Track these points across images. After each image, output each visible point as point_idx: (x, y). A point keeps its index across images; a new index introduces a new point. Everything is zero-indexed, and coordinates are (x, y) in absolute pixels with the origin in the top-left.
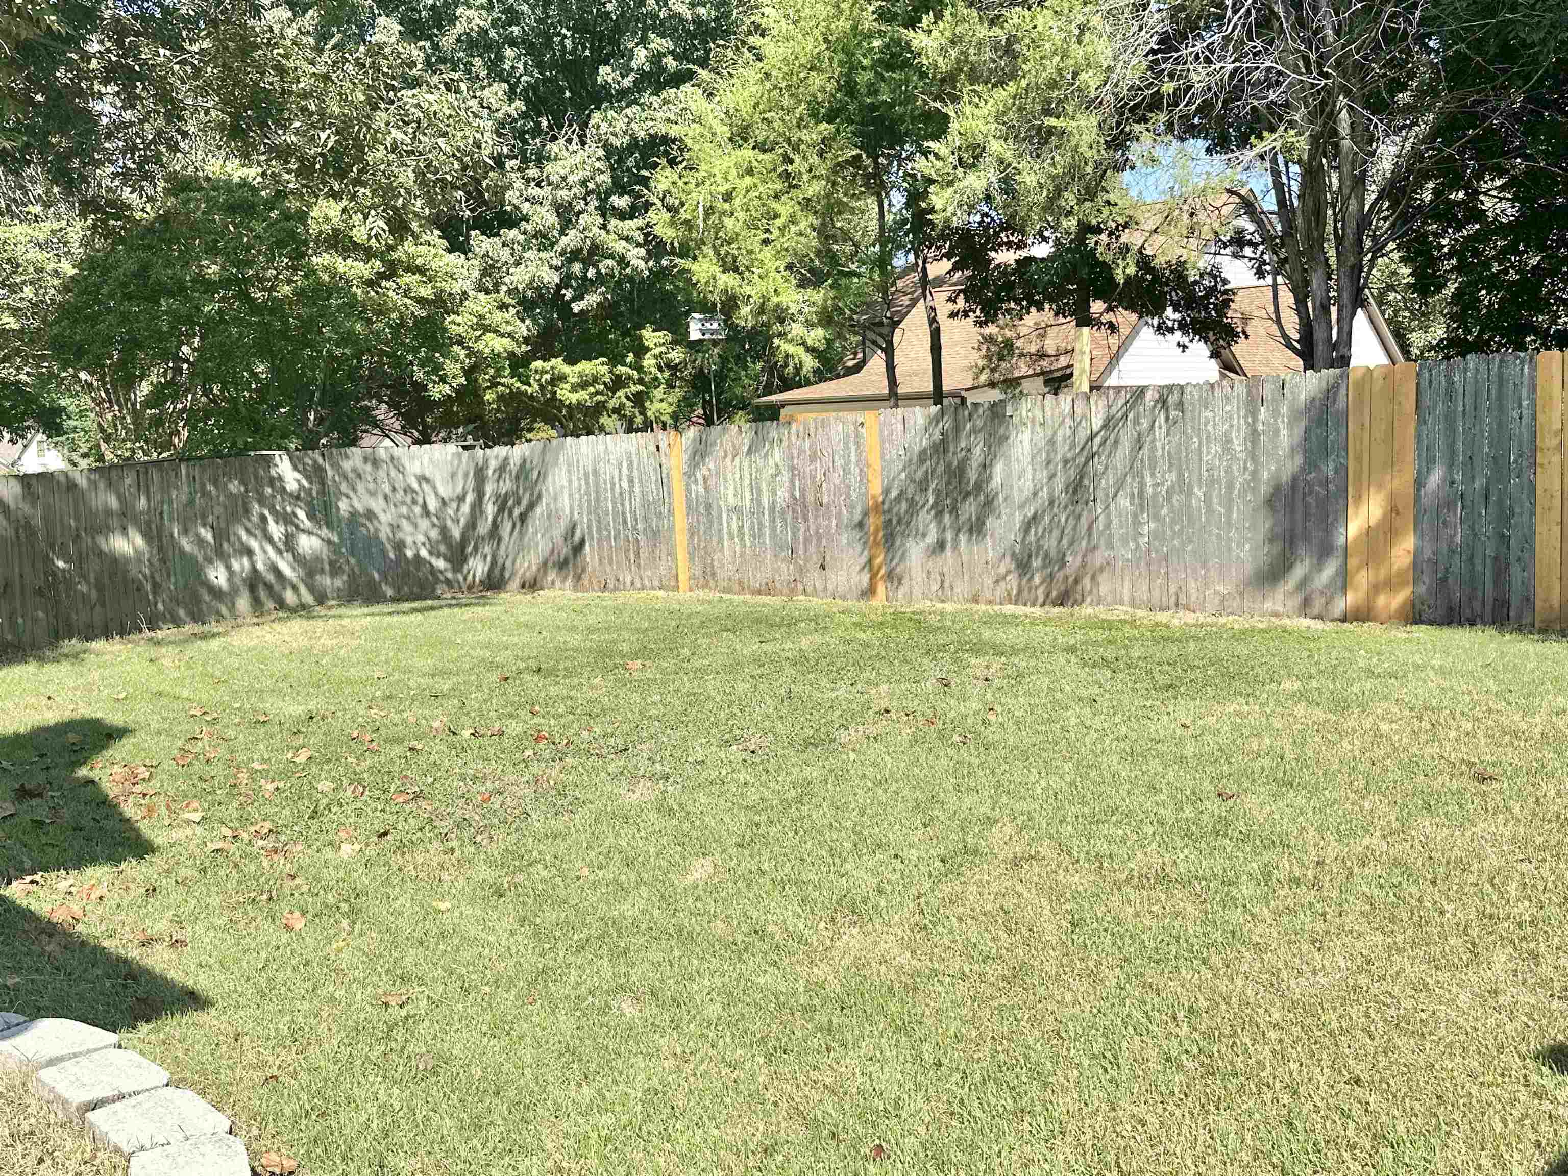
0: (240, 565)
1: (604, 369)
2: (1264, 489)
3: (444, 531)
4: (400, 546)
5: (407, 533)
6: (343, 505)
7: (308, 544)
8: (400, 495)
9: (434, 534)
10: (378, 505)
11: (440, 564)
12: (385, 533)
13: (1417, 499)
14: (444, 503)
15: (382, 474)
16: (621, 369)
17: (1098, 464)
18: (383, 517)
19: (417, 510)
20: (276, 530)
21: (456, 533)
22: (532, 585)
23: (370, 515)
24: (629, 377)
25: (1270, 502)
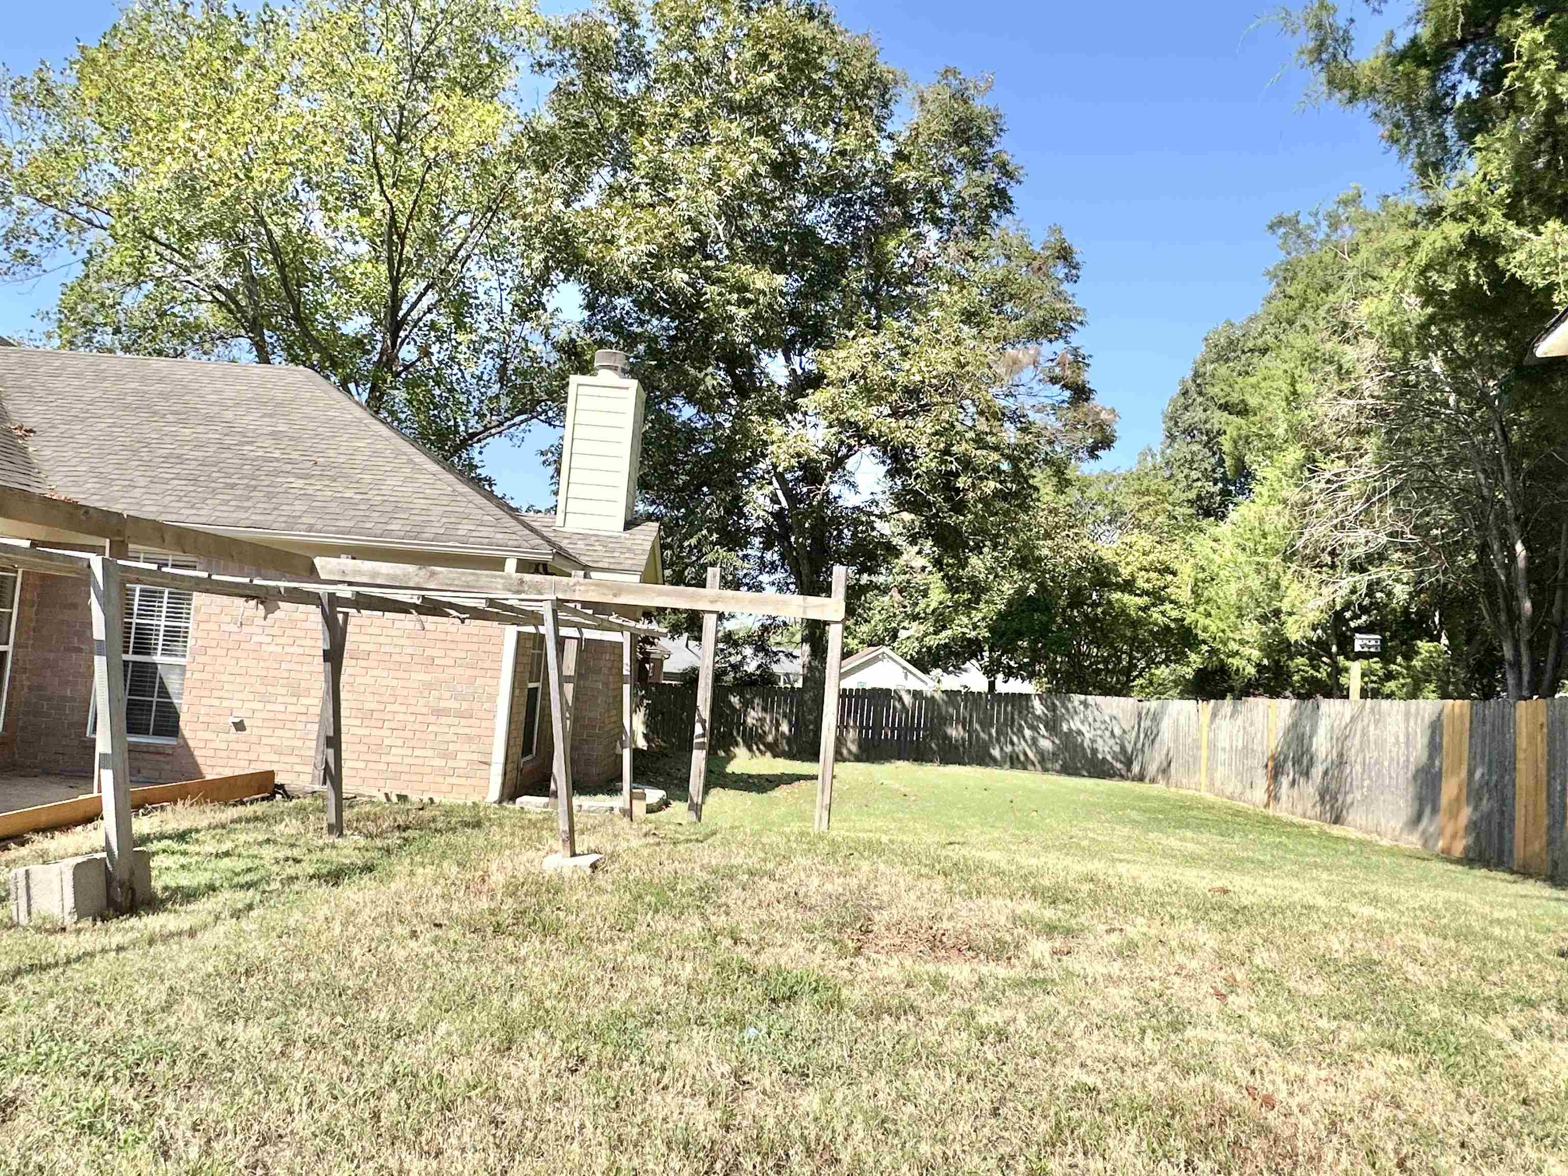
0: (1008, 749)
1: (1378, 666)
2: (1412, 768)
3: (1123, 749)
4: (1094, 751)
5: (1100, 745)
6: (1065, 728)
7: (1045, 744)
8: (1098, 725)
9: (1117, 749)
10: (1084, 729)
11: (1119, 765)
12: (1087, 743)
13: (1469, 784)
14: (1124, 732)
15: (1089, 712)
16: (1393, 667)
17: (1348, 743)
18: (1087, 735)
19: (1108, 734)
20: (1028, 733)
21: (1129, 750)
22: (1153, 781)
23: (1080, 733)
24: (1400, 673)
25: (1415, 778)
